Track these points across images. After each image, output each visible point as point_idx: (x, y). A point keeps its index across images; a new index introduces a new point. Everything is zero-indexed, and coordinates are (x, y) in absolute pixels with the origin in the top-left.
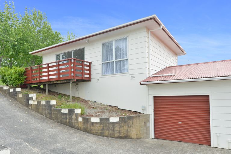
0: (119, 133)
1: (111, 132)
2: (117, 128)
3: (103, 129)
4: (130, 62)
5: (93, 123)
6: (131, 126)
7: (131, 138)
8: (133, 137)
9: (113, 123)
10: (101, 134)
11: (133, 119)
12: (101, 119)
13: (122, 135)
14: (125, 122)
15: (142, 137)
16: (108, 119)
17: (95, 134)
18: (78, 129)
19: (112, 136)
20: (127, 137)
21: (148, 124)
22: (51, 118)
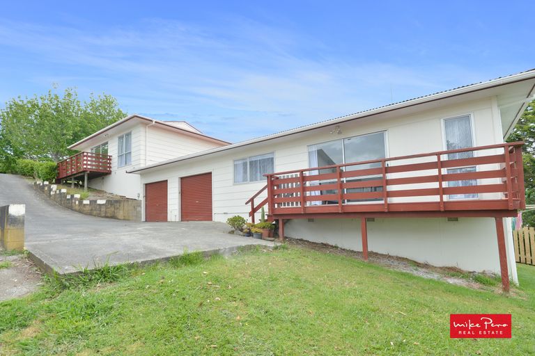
0: (106, 212)
1: (98, 212)
2: (103, 209)
3: (92, 210)
4: (133, 154)
5: (85, 205)
6: (117, 208)
7: (118, 219)
8: (119, 218)
9: (99, 205)
10: (90, 214)
11: (120, 203)
12: (90, 202)
13: (109, 215)
14: (111, 205)
15: (131, 218)
16: (96, 201)
17: (86, 214)
18: (76, 211)
19: (99, 216)
20: (113, 217)
21: (138, 209)
22: (61, 204)
